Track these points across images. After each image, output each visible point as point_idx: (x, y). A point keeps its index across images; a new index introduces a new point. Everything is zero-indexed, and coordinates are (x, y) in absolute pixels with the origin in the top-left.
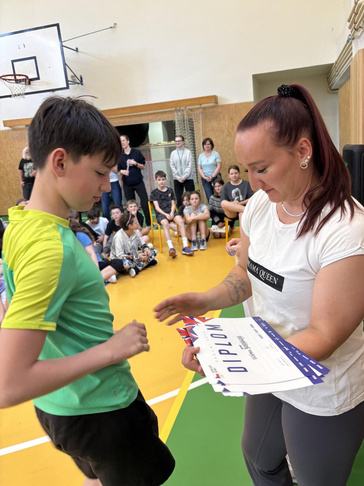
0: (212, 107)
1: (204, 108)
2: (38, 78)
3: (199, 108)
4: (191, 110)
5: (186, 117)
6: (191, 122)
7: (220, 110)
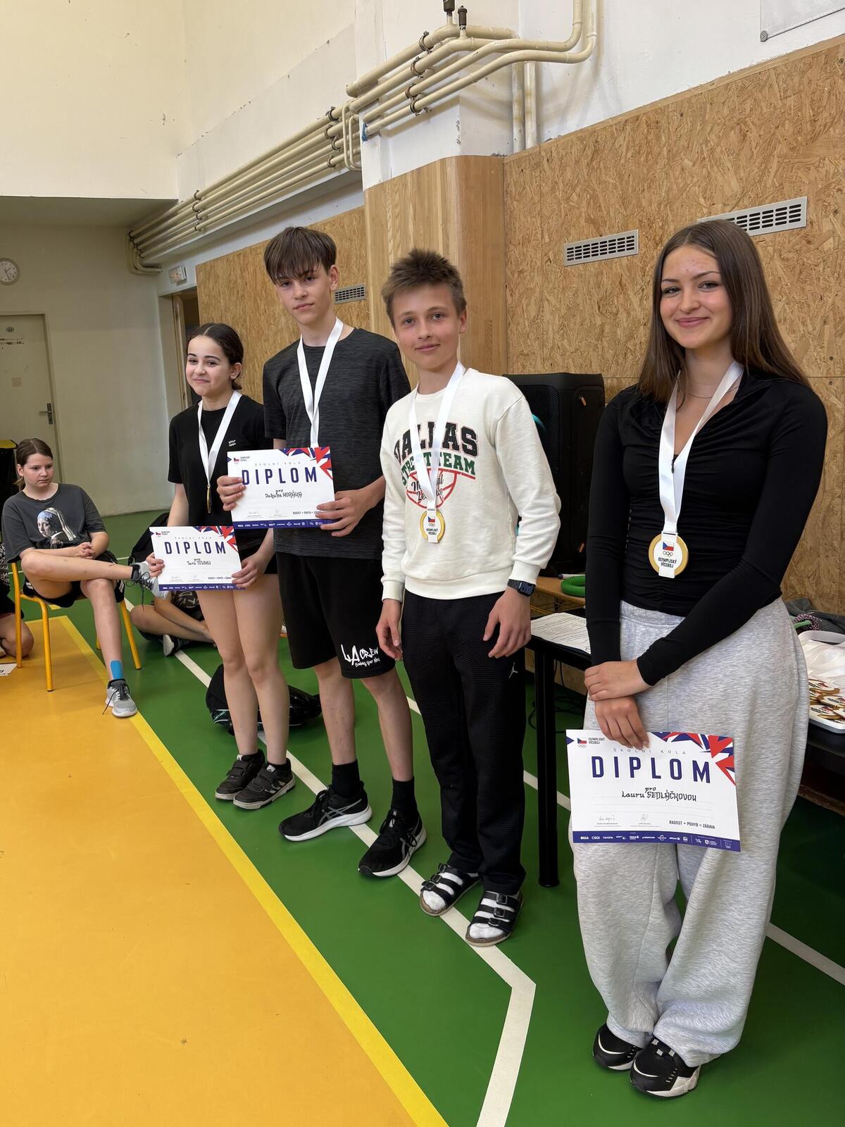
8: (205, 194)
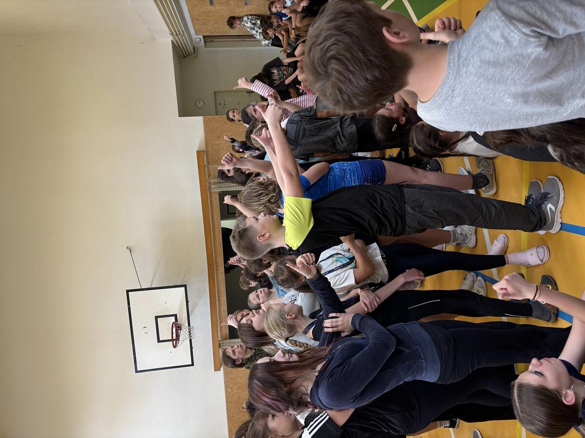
0: (207, 156)
1: (208, 164)
2: (175, 316)
4: (209, 176)
7: (210, 149)
8: (171, 31)
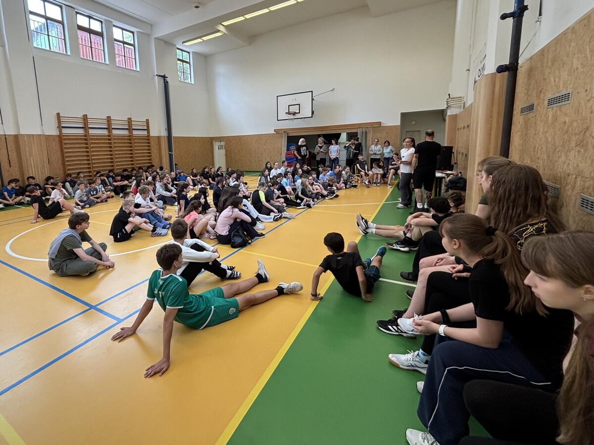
0: (378, 127)
1: (374, 127)
2: (299, 113)
3: (370, 127)
4: (367, 128)
5: (364, 131)
6: (366, 133)
7: (382, 128)
